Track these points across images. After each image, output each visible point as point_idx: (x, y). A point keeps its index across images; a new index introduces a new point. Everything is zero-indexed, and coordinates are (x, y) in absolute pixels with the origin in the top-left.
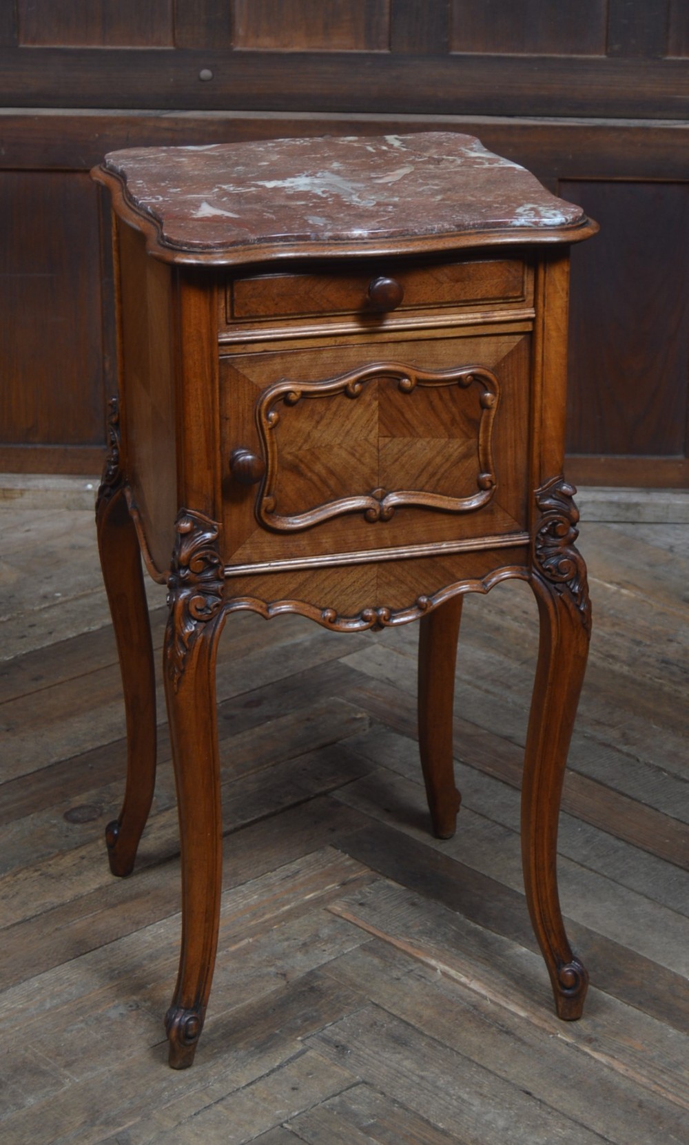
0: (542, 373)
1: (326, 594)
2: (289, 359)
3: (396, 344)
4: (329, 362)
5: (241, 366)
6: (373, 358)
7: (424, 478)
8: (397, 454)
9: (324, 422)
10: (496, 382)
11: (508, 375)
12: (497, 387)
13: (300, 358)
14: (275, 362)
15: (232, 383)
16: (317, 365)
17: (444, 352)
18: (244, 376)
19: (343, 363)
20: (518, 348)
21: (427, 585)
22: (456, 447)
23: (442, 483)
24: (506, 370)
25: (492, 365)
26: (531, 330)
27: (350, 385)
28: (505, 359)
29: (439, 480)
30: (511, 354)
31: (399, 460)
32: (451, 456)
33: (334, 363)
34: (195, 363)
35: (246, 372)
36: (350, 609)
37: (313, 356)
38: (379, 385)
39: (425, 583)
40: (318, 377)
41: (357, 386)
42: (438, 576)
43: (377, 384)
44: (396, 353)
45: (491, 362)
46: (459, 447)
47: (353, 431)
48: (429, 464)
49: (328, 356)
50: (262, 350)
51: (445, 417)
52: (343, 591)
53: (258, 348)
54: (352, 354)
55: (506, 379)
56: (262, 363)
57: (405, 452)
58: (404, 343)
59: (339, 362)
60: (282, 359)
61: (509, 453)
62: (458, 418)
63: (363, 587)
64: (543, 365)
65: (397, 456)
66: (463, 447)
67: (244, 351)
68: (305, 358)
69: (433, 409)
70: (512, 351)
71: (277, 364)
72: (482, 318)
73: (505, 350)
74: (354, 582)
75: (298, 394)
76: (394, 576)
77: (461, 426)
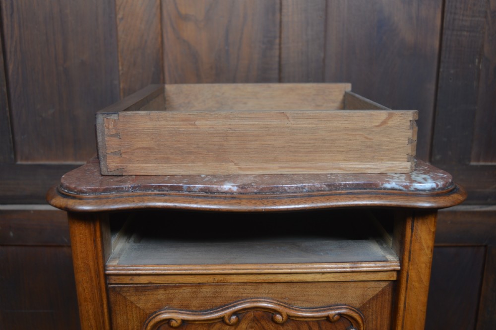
0: (403, 317)
2: (171, 291)
3: (271, 285)
4: (208, 295)
5: (128, 294)
6: (249, 295)
10: (360, 321)
11: (372, 315)
12: (362, 325)
13: (181, 291)
14: (159, 292)
15: (121, 307)
16: (197, 297)
17: (315, 293)
18: (132, 302)
19: (221, 297)
20: (383, 292)
24: (371, 310)
25: (358, 306)
26: (395, 279)
27: (226, 317)
28: (369, 301)
30: (376, 297)
33: (213, 297)
34: (84, 290)
35: (133, 299)
37: (193, 290)
38: (254, 317)
40: (199, 307)
41: (234, 317)
43: (253, 316)
44: (270, 292)
45: (357, 303)
49: (208, 290)
50: (147, 282)
53: (144, 280)
54: (229, 290)
55: (370, 317)
56: (147, 293)
58: (278, 284)
59: (218, 297)
60: (165, 290)
64: (404, 310)
67: (131, 282)
68: (186, 291)
70: (377, 295)
71: (161, 295)
72: (351, 268)
73: (371, 293)
75: (179, 322)
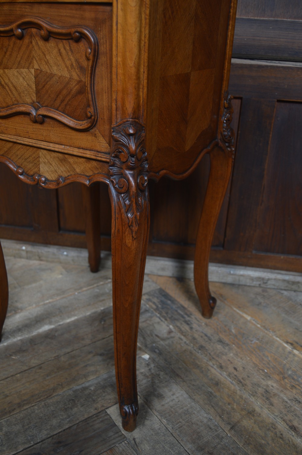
1: (19, 159)
3: (39, 5)
7: (58, 102)
8: (43, 82)
9: (8, 53)
11: (103, 38)
19: (13, 15)
21: (62, 171)
22: (74, 85)
23: (68, 107)
24: (102, 34)
25: (93, 28)
29: (66, 105)
30: (104, 21)
31: (45, 87)
32: (71, 90)
33: (10, 15)
36: (29, 171)
38: (32, 33)
39: (62, 169)
41: (19, 31)
42: (67, 167)
44: (39, 12)
46: (76, 85)
47: (21, 62)
48: (60, 92)
51: (68, 63)
52: (26, 159)
54: (17, 9)
55: (102, 41)
57: (48, 82)
58: (43, 4)
61: (104, 97)
62: (74, 64)
63: (34, 161)
65: (44, 84)
66: (77, 86)
69: (61, 54)
70: (105, 19)
74: (30, 156)
76: (47, 160)
77: (76, 70)
